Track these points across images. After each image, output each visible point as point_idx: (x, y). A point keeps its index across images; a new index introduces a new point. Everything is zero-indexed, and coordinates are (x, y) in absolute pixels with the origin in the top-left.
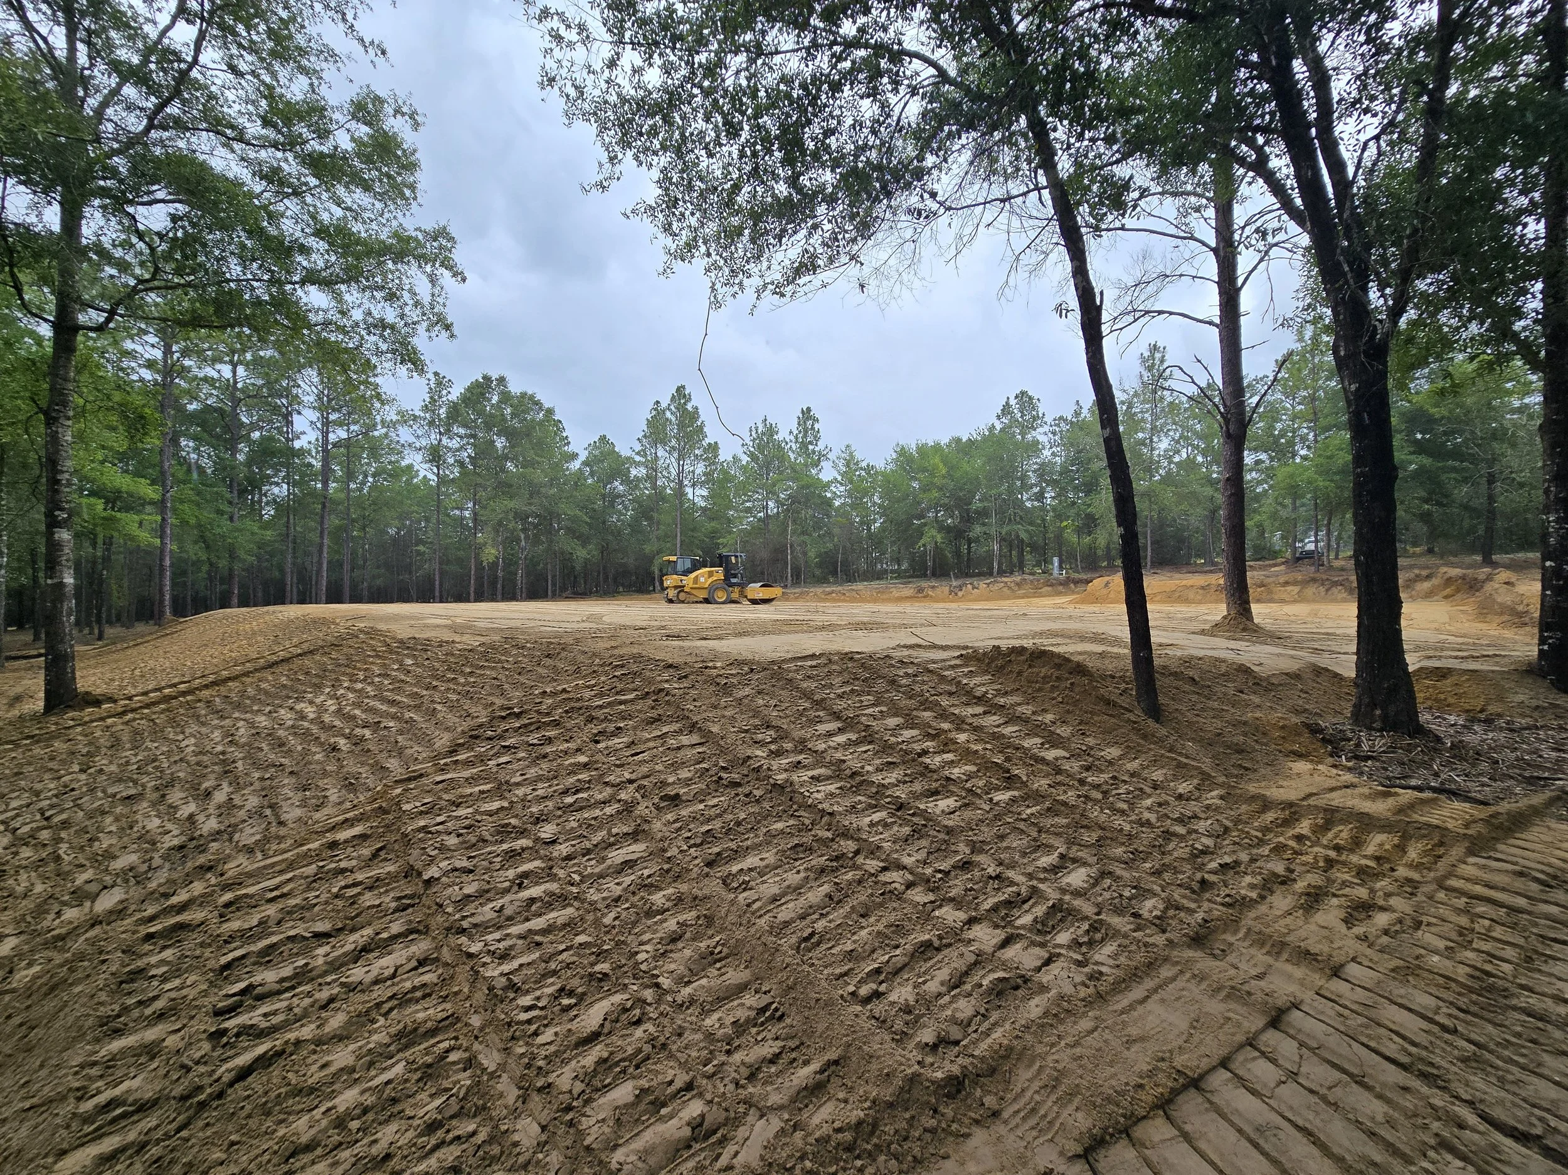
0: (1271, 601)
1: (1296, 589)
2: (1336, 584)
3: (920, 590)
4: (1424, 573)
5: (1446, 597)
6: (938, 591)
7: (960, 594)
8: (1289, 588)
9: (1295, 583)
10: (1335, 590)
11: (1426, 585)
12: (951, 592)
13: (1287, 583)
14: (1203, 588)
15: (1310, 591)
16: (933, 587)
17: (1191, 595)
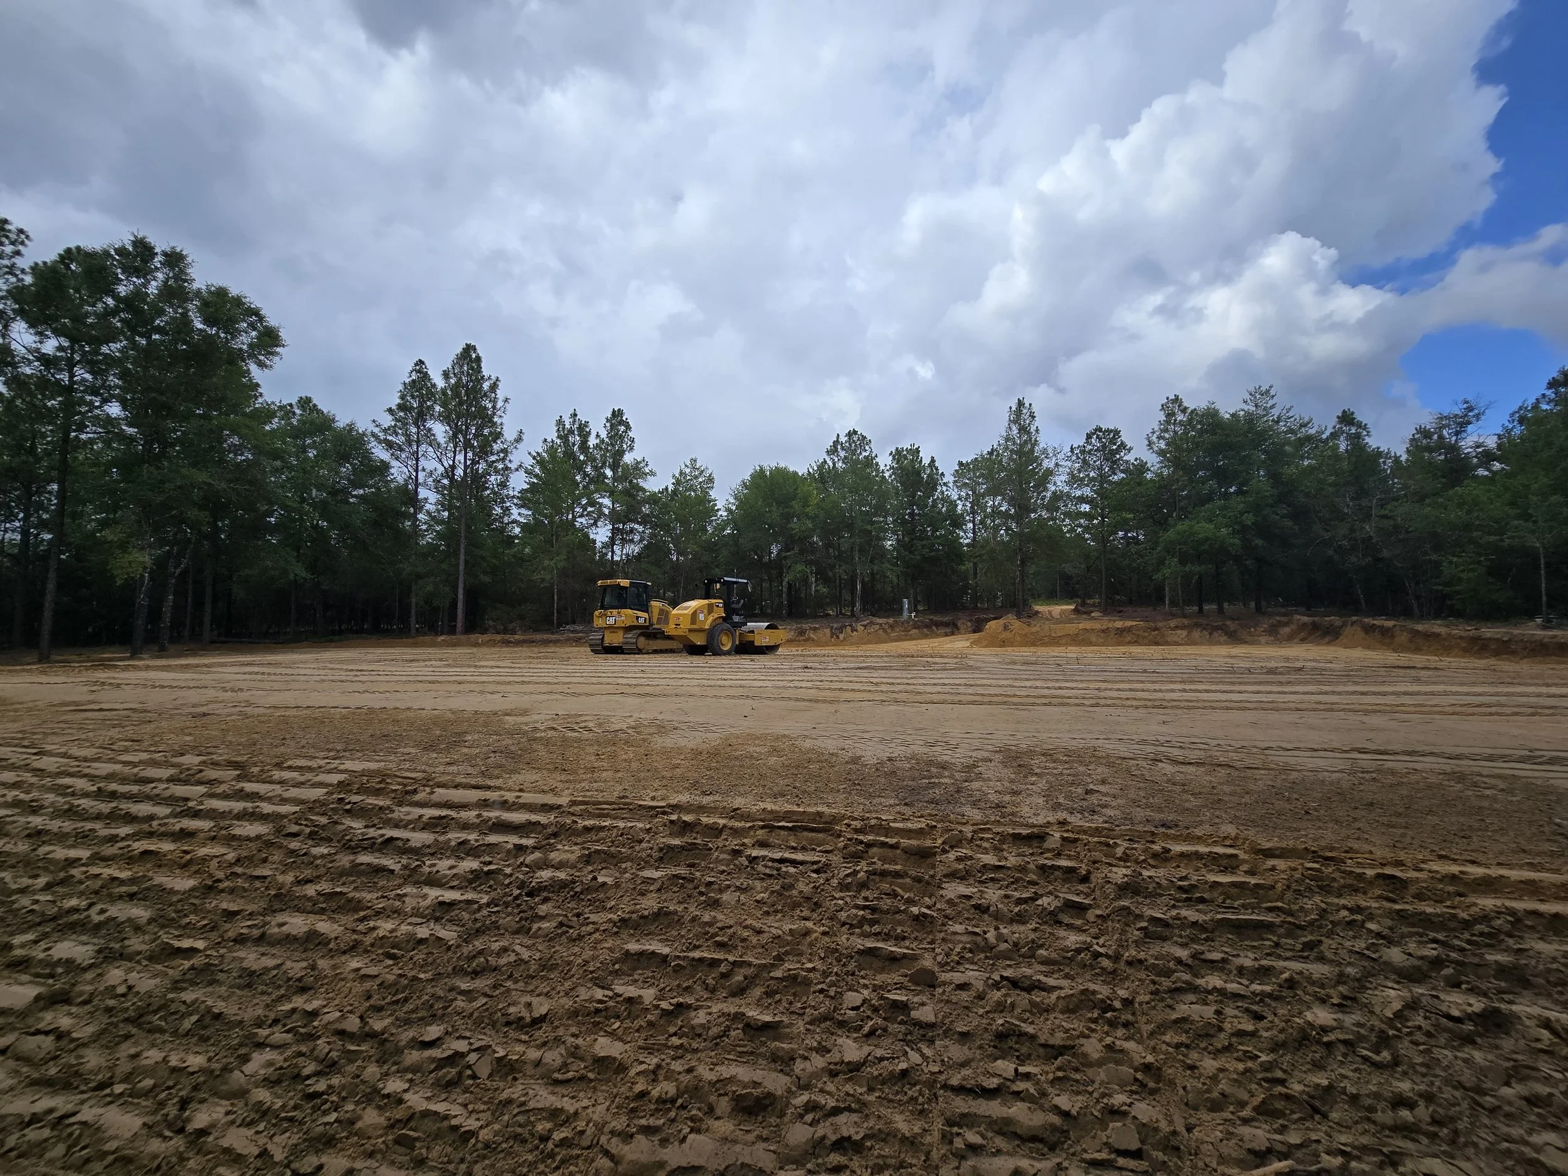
0: (1167, 643)
1: (1185, 633)
2: (1216, 628)
3: (802, 633)
4: (1283, 619)
5: (1303, 640)
6: (820, 634)
7: (841, 636)
8: (1179, 632)
9: (1183, 627)
10: (1215, 634)
11: (1286, 630)
12: (832, 634)
13: (1177, 627)
14: (1103, 631)
15: (1196, 634)
16: (815, 629)
17: (1093, 639)
